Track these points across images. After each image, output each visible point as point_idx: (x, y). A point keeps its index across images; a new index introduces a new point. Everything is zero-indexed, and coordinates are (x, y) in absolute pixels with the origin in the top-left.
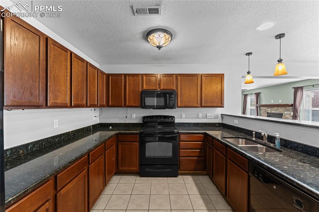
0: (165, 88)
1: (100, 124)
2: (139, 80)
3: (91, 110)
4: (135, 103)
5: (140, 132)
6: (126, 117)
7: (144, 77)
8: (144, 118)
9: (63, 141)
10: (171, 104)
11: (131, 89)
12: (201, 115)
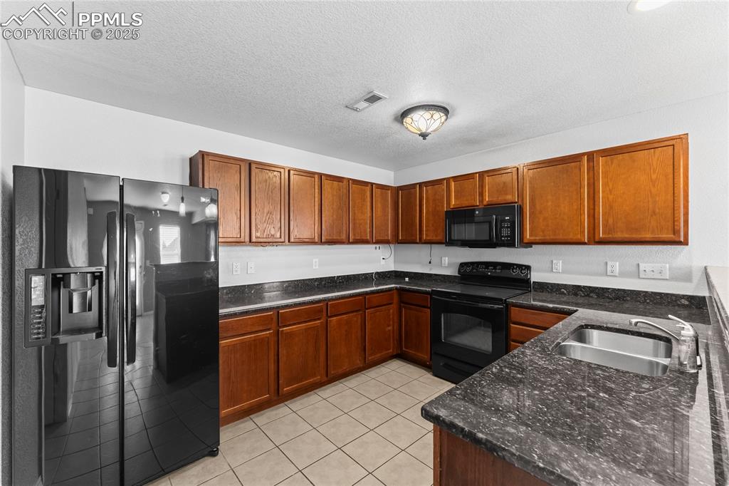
0: (495, 200)
1: (395, 272)
2: (443, 190)
3: (376, 248)
4: (436, 236)
5: (432, 290)
6: (430, 263)
7: (453, 184)
8: (462, 265)
9: (325, 287)
10: (503, 236)
11: (430, 210)
12: (616, 266)
